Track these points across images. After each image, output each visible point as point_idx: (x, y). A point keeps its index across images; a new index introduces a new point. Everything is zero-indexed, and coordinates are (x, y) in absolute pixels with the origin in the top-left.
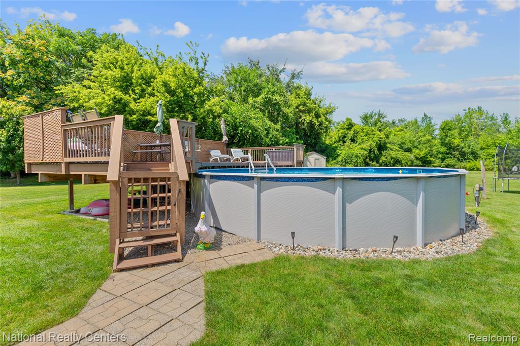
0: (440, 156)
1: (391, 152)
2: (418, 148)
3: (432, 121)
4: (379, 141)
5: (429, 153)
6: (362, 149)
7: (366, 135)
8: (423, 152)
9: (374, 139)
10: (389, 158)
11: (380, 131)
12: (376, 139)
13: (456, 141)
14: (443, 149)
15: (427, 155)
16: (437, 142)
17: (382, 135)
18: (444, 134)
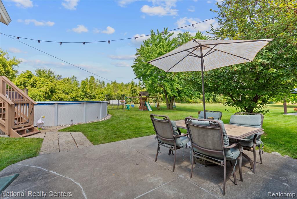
0: (82, 97)
1: (58, 94)
2: (72, 93)
3: (77, 80)
4: (51, 87)
5: (77, 95)
6: (40, 91)
7: (42, 83)
8: (74, 95)
9: (48, 86)
10: (57, 97)
11: (51, 81)
12: (50, 87)
13: (88, 91)
14: (83, 94)
15: (76, 96)
16: (80, 90)
17: (53, 84)
18: (83, 87)
